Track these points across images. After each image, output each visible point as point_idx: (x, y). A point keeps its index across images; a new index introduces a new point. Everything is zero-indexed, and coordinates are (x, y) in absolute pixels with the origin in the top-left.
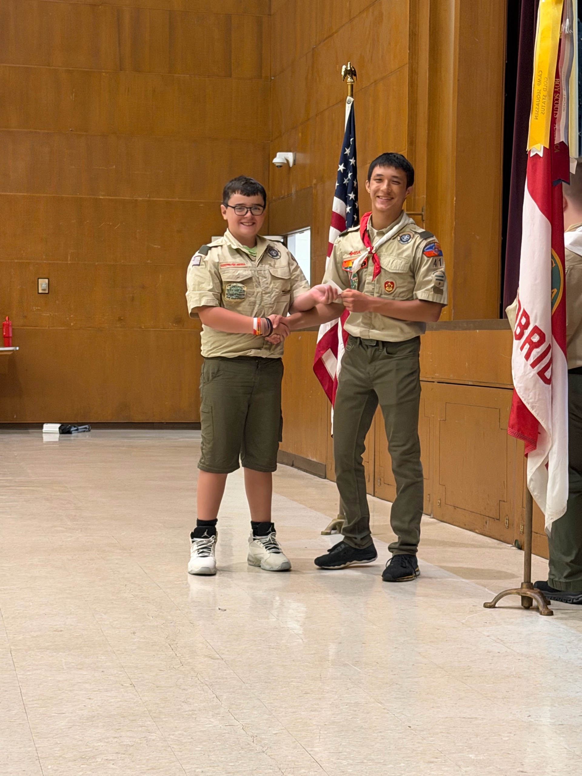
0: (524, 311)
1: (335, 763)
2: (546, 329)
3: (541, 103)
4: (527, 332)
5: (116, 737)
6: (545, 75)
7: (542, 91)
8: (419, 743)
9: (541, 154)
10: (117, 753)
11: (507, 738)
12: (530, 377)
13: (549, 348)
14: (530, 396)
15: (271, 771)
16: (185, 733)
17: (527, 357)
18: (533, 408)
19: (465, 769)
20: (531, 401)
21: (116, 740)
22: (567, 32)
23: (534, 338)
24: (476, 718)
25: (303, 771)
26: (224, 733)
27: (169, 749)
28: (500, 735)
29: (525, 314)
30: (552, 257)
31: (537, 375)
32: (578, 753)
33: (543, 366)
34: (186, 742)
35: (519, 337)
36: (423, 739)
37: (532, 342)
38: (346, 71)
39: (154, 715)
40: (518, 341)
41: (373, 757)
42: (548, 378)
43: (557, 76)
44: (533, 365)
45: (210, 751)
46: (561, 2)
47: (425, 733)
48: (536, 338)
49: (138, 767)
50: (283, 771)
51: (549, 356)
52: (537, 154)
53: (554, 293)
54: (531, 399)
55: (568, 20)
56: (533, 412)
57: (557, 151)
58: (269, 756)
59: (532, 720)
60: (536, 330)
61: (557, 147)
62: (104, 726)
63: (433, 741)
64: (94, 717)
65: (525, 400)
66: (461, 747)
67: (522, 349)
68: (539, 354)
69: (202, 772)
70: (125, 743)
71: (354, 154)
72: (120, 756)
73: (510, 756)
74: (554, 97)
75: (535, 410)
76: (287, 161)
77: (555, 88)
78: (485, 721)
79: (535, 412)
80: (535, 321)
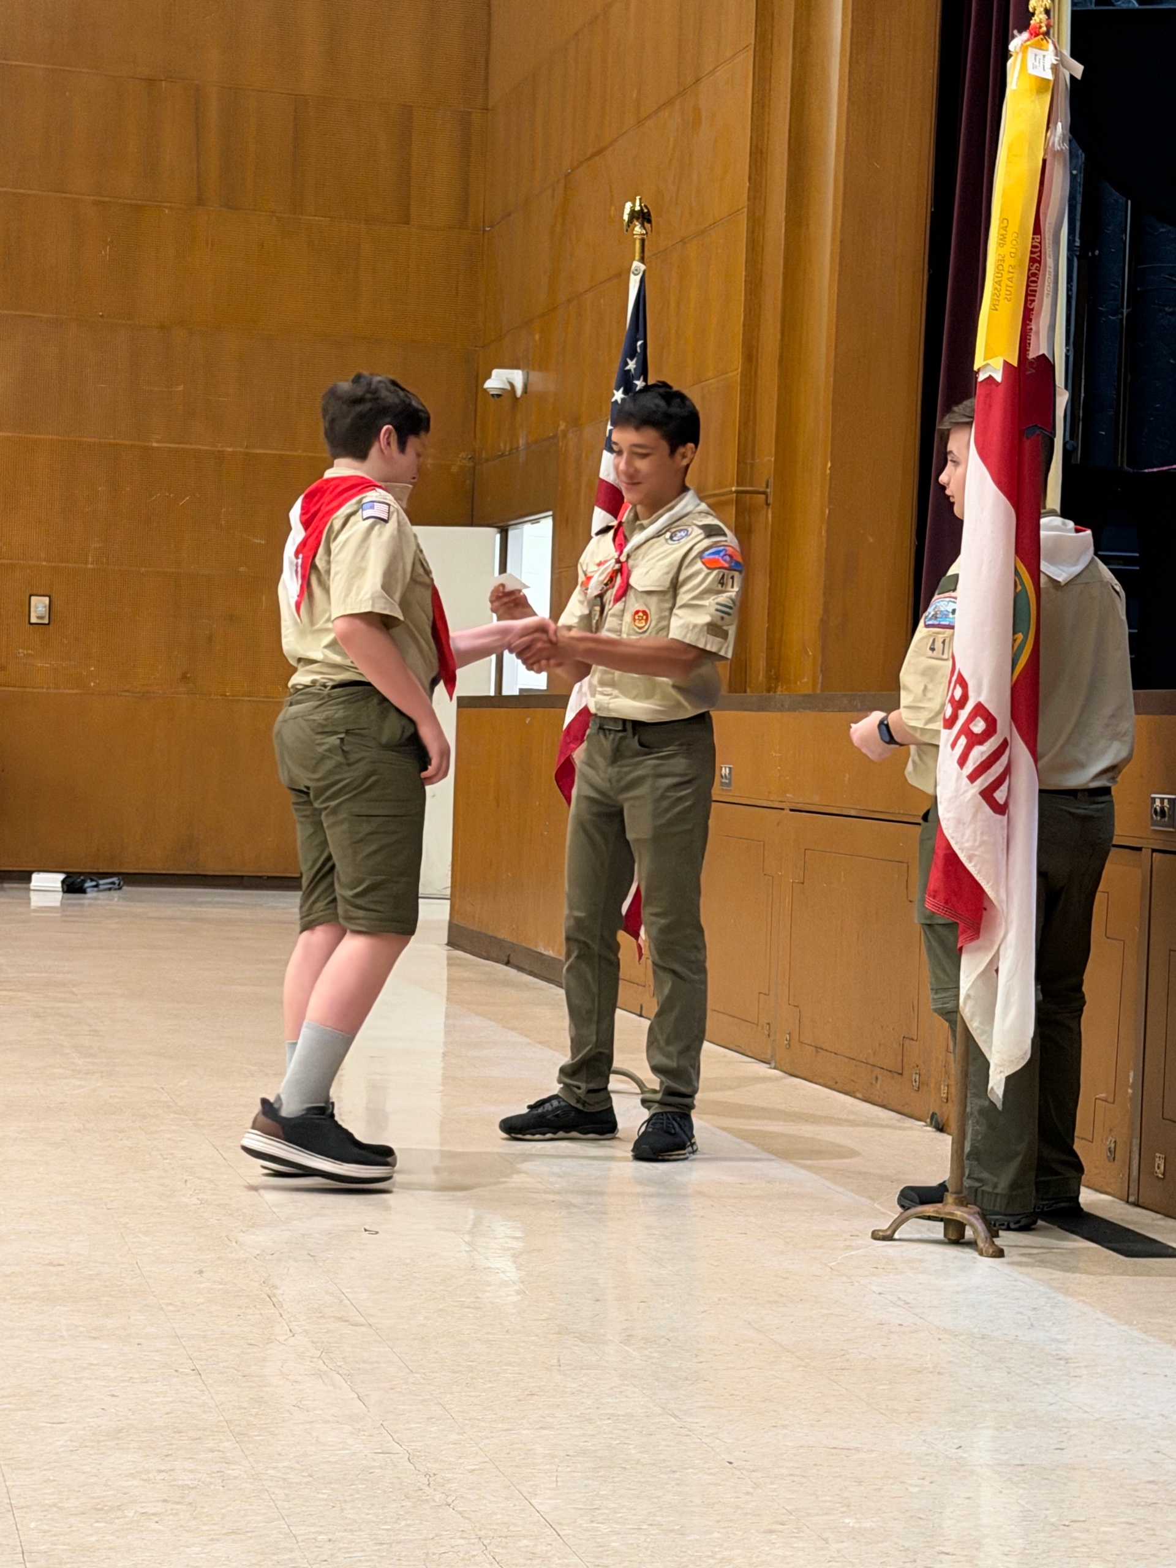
0: (960, 675)
1: (586, 1530)
2: (1001, 710)
3: (1004, 279)
4: (964, 714)
5: (163, 1471)
6: (1014, 227)
7: (1007, 258)
8: (748, 1493)
9: (998, 377)
10: (165, 1501)
11: (915, 1490)
12: (967, 800)
13: (1005, 744)
14: (966, 837)
15: (462, 1541)
16: (297, 1466)
17: (962, 761)
18: (970, 858)
19: (835, 1546)
20: (967, 845)
21: (162, 1475)
22: (1057, 147)
23: (975, 725)
24: (857, 1449)
25: (525, 1542)
26: (374, 1467)
27: (265, 1496)
28: (903, 1482)
29: (962, 682)
30: (1017, 573)
31: (980, 797)
32: (1053, 1520)
33: (991, 780)
34: (300, 1483)
36: (757, 1486)
37: (972, 732)
38: (634, 215)
39: (238, 1429)
40: (947, 731)
41: (658, 1518)
42: (1001, 802)
43: (1037, 229)
44: (972, 778)
45: (345, 1501)
46: (1046, 91)
47: (759, 1474)
48: (979, 726)
49: (205, 1528)
50: (486, 1542)
51: (1004, 760)
52: (990, 377)
53: (1018, 642)
54: (968, 841)
55: (1059, 124)
56: (970, 867)
57: (1030, 371)
58: (460, 1513)
59: (965, 1455)
60: (980, 710)
61: (1031, 363)
62: (140, 1448)
63: (774, 1490)
64: (120, 1431)
65: (956, 843)
66: (827, 1504)
67: (953, 745)
68: (984, 757)
69: (330, 1540)
70: (180, 1483)
71: (643, 371)
72: (169, 1506)
73: (921, 1522)
74: (1029, 270)
75: (973, 864)
76: (512, 385)
77: (1032, 252)
78: (873, 1455)
79: (975, 866)
80: (979, 694)
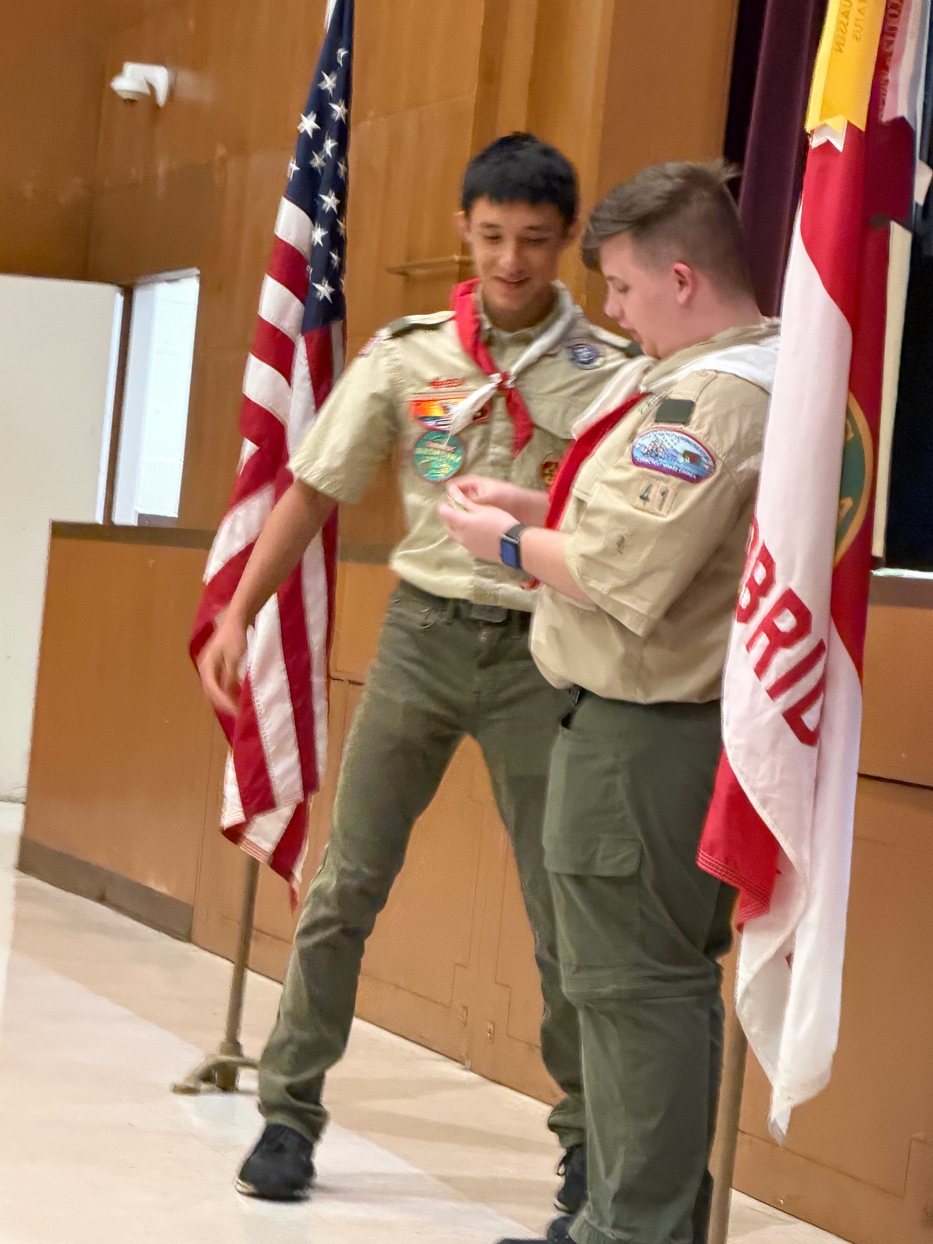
0: (764, 550)
2: (817, 602)
4: (767, 604)
9: (839, 144)
12: (764, 723)
13: (820, 649)
14: (761, 772)
17: (761, 668)
18: (764, 802)
20: (761, 784)
23: (783, 621)
29: (766, 559)
30: (848, 417)
31: (782, 720)
33: (799, 696)
35: (746, 616)
37: (778, 630)
40: (742, 625)
42: (811, 728)
44: (774, 692)
48: (786, 622)
51: (817, 670)
52: (828, 143)
53: (846, 509)
54: (761, 780)
56: (763, 814)
57: (883, 139)
60: (790, 600)
65: (746, 780)
67: (749, 646)
68: (791, 665)
75: (769, 810)
79: (770, 814)
80: (789, 576)
